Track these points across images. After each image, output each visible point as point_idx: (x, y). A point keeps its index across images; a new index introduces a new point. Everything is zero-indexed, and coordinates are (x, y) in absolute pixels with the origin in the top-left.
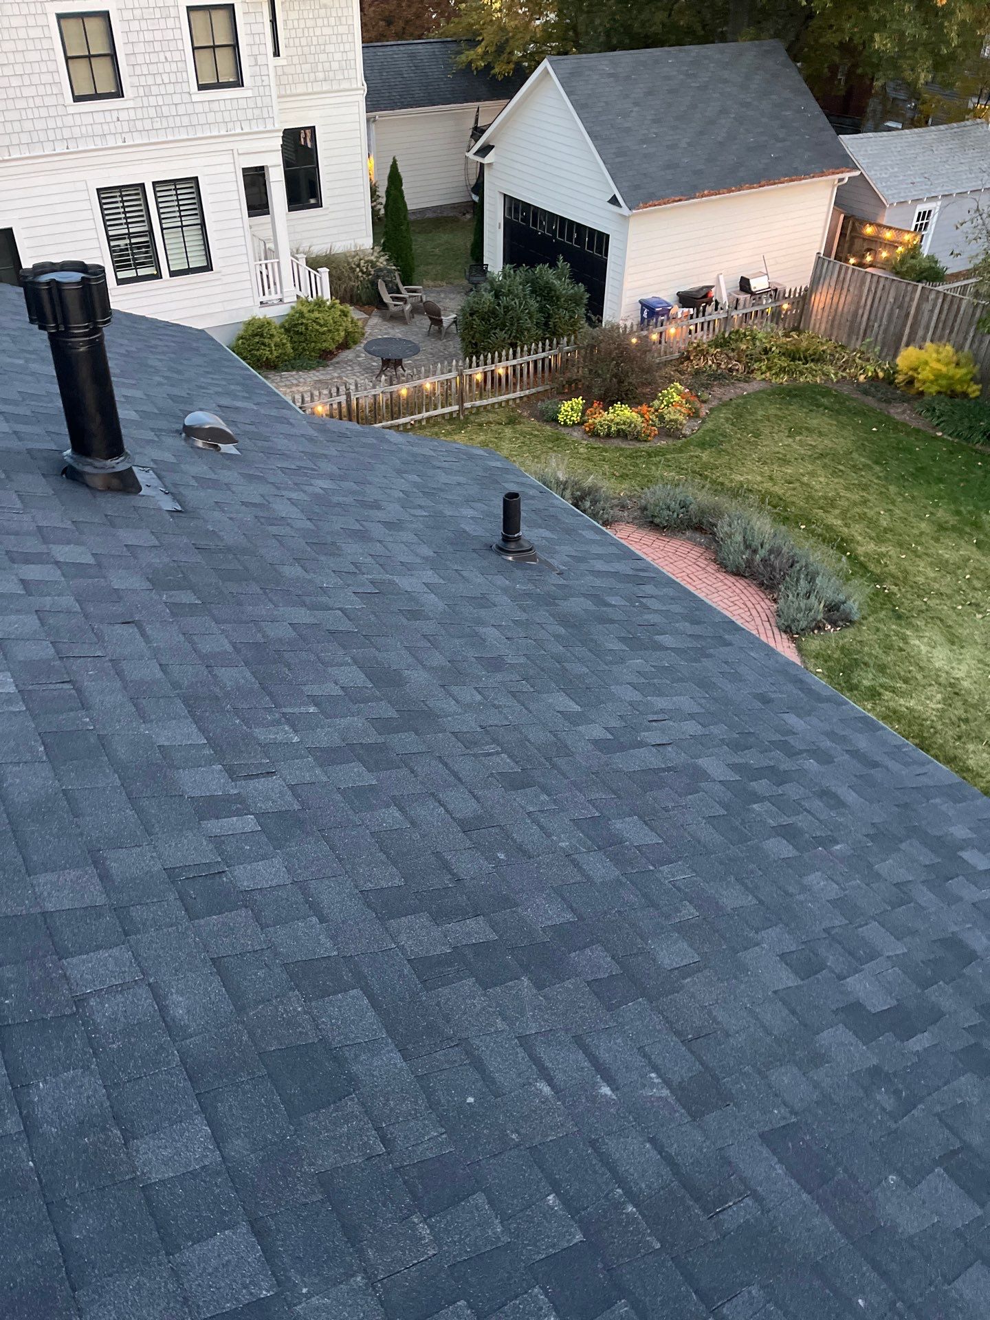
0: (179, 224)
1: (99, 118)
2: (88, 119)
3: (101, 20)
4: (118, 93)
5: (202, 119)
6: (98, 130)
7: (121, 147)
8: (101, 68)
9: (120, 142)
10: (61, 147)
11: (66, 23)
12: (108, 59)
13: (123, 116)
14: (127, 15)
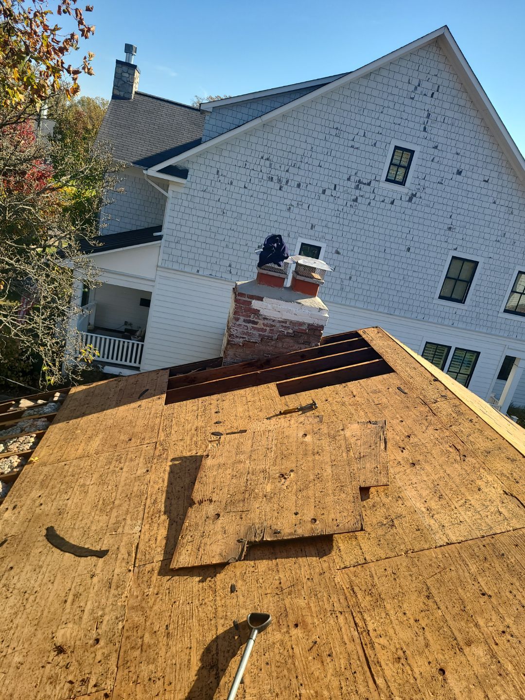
0: (458, 372)
1: (446, 309)
2: (441, 308)
3: (472, 265)
4: (462, 301)
5: (498, 326)
6: (443, 315)
7: (449, 326)
8: (460, 286)
9: (450, 324)
10: (420, 317)
11: (455, 262)
12: (465, 284)
13: (459, 312)
14: (487, 266)
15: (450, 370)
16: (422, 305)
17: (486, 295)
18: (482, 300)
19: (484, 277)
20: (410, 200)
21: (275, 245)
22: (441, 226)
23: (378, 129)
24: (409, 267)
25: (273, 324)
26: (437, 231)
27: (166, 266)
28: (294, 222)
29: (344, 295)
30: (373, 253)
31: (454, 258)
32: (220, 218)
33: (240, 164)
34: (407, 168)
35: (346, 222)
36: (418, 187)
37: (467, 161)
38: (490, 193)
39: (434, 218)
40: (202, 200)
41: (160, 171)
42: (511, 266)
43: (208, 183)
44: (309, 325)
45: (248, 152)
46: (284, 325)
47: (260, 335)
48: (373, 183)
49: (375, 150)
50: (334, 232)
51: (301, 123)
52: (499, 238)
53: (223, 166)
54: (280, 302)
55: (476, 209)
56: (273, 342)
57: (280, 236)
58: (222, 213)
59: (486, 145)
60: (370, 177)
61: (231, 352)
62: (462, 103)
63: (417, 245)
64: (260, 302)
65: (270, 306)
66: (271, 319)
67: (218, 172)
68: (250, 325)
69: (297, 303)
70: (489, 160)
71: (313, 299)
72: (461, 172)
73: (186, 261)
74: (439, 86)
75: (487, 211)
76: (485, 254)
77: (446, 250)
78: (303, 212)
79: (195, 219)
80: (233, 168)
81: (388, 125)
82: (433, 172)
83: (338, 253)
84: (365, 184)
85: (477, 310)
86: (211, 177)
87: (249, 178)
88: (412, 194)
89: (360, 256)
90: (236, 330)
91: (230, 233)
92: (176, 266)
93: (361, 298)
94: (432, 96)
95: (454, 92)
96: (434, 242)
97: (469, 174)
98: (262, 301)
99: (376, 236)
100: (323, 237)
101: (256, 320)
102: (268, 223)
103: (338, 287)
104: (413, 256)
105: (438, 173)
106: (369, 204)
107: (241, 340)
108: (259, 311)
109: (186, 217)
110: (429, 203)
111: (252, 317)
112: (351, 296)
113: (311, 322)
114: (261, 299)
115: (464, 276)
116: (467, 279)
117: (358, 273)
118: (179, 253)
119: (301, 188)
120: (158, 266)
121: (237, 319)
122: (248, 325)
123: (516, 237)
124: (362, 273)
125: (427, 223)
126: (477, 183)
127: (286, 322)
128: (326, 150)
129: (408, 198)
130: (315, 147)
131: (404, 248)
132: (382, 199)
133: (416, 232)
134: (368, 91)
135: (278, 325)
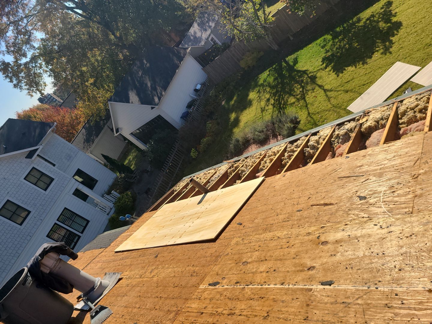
0: (72, 221)
1: (30, 222)
2: (28, 225)
3: (8, 203)
4: (29, 212)
5: (53, 195)
6: (33, 225)
7: (42, 222)
8: (19, 212)
10: (29, 238)
12: (19, 209)
13: (35, 215)
14: (13, 196)
16: (21, 236)
17: (31, 199)
18: (33, 202)
19: (19, 198)
42: (19, 182)
76: (4, 195)
85: (38, 205)
115: (13, 209)
116: (16, 207)
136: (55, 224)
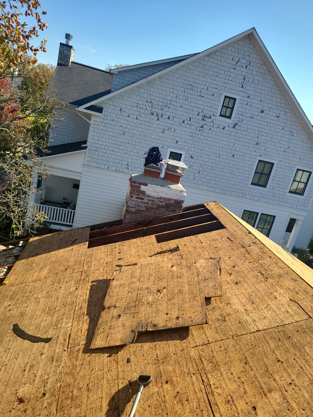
0: (263, 227)
1: (256, 191)
2: (252, 190)
3: (271, 165)
4: (265, 186)
5: (286, 201)
6: (254, 194)
7: (258, 201)
8: (264, 178)
9: (258, 199)
10: (241, 195)
11: (260, 163)
12: (266, 176)
13: (263, 193)
14: (279, 166)
15: (258, 226)
16: (241, 188)
17: (279, 183)
18: (276, 185)
19: (277, 172)
20: (234, 127)
21: (155, 153)
22: (252, 142)
23: (215, 86)
24: (234, 166)
25: (153, 199)
26: (250, 145)
27: (89, 164)
28: (166, 139)
29: (195, 182)
30: (212, 158)
31: (259, 161)
32: (122, 136)
33: (134, 105)
34: (232, 109)
35: (197, 140)
36: (239, 119)
37: (267, 105)
38: (280, 123)
39: (248, 138)
40: (111, 126)
41: (87, 108)
42: (293, 166)
43: (115, 115)
44: (175, 200)
45: (139, 98)
46: (160, 200)
47: (145, 206)
48: (212, 117)
49: (213, 98)
50: (190, 145)
51: (170, 82)
52: (286, 150)
53: (124, 106)
54: (157, 186)
55: (272, 133)
56: (154, 210)
57: (157, 148)
58: (123, 134)
59: (278, 96)
60: (210, 113)
61: (128, 216)
62: (263, 72)
63: (238, 153)
64: (145, 187)
65: (151, 189)
66: (152, 197)
67: (121, 109)
68: (139, 200)
69: (168, 187)
70: (279, 104)
71: (177, 185)
72: (263, 111)
73: (101, 162)
74: (250, 62)
75: (278, 134)
76: (278, 159)
77: (255, 156)
78: (171, 133)
79: (107, 137)
80: (129, 107)
81: (221, 84)
82: (247, 111)
83: (192, 157)
84: (208, 117)
85: (274, 191)
86: (117, 112)
87: (139, 113)
88: (235, 124)
89: (205, 160)
90: (131, 203)
91: (128, 145)
92: (95, 165)
93: (206, 184)
94: (246, 68)
95: (259, 66)
96: (248, 152)
97: (268, 112)
98: (147, 186)
99: (214, 147)
100: (183, 148)
101: (143, 198)
102: (150, 139)
103: (192, 178)
104: (236, 160)
105: (250, 112)
106: (210, 129)
107: (134, 209)
108: (145, 192)
109: (101, 135)
110: (244, 129)
111: (141, 195)
112: (200, 183)
113: (176, 199)
114: (146, 185)
115: (265, 171)
116: (268, 173)
117: (204, 170)
118: (97, 157)
119: (170, 119)
120: (84, 165)
121: (132, 197)
122: (138, 200)
123: (296, 149)
124: (206, 170)
125: (244, 140)
126: (272, 118)
127: (161, 199)
128: (184, 98)
129: (232, 126)
130: (178, 96)
131: (230, 155)
132: (217, 126)
133: (237, 146)
134: (209, 64)
135: (156, 200)
136: (258, 213)
